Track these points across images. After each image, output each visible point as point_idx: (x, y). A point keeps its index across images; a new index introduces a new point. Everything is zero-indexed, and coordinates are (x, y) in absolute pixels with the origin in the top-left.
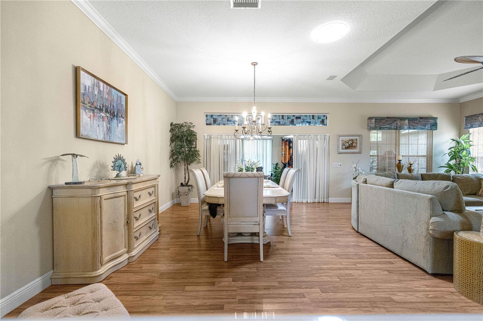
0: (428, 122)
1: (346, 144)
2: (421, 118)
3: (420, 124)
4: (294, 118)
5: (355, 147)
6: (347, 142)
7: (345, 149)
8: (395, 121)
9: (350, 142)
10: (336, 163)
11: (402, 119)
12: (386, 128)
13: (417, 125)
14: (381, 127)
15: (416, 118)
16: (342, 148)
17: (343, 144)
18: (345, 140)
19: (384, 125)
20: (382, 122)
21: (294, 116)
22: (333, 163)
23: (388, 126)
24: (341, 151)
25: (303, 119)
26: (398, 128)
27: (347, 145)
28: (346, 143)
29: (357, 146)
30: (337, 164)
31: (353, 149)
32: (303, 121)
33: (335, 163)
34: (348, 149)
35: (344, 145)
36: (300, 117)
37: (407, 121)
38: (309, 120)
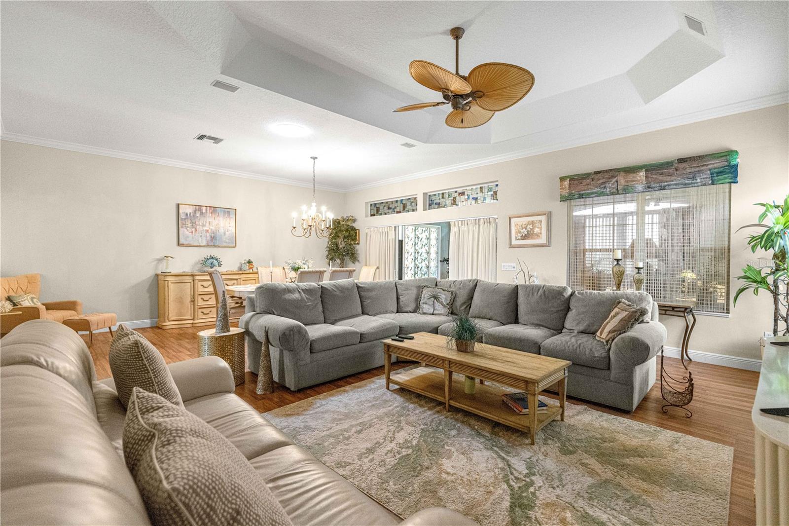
0: (704, 168)
1: (522, 231)
2: (681, 160)
3: (678, 176)
4: (457, 195)
5: (538, 236)
6: (524, 226)
7: (521, 239)
8: (613, 177)
9: (529, 226)
10: (508, 264)
11: (630, 170)
12: (592, 193)
13: (668, 178)
14: (581, 193)
15: (668, 163)
16: (516, 237)
17: (517, 231)
18: (520, 224)
19: (588, 190)
20: (584, 183)
21: (456, 192)
22: (503, 264)
23: (596, 190)
24: (514, 242)
25: (468, 195)
26: (620, 191)
27: (525, 232)
28: (523, 229)
29: (541, 233)
30: (509, 266)
31: (535, 239)
32: (468, 197)
33: (505, 264)
34: (525, 239)
35: (520, 232)
36: (464, 192)
37: (642, 174)
38: (475, 196)
